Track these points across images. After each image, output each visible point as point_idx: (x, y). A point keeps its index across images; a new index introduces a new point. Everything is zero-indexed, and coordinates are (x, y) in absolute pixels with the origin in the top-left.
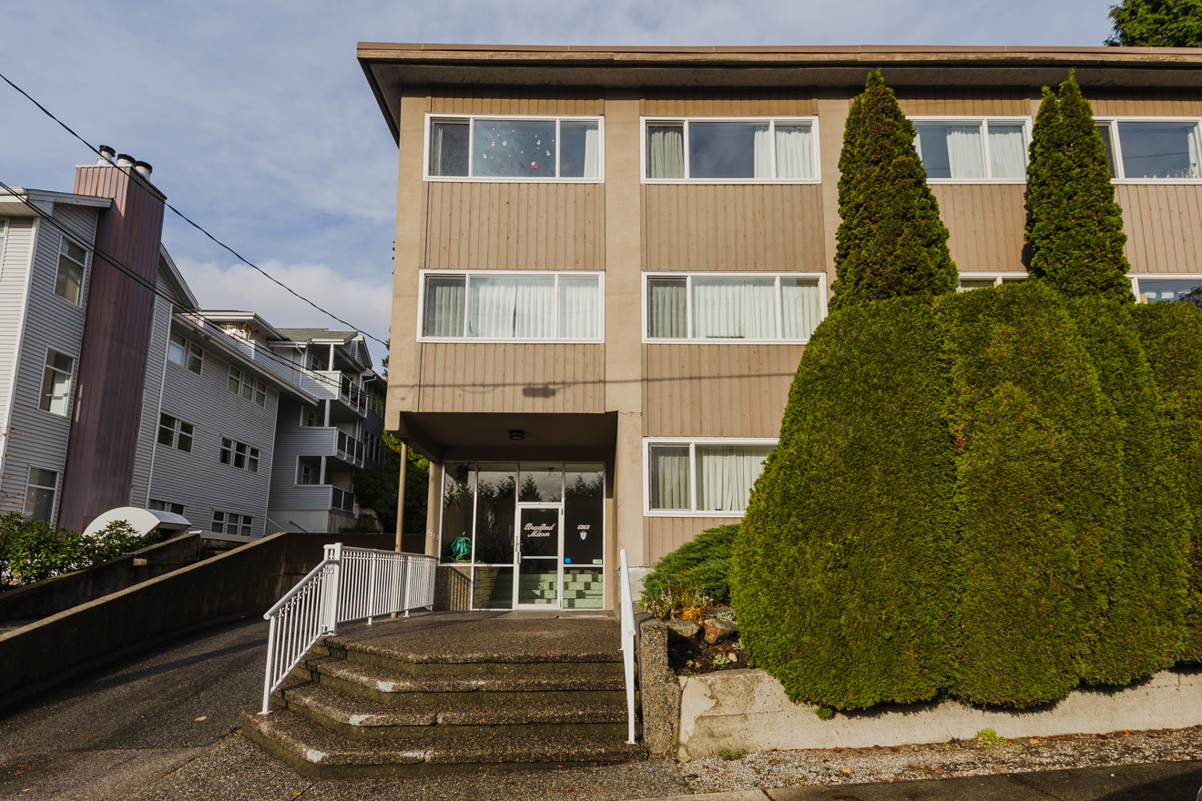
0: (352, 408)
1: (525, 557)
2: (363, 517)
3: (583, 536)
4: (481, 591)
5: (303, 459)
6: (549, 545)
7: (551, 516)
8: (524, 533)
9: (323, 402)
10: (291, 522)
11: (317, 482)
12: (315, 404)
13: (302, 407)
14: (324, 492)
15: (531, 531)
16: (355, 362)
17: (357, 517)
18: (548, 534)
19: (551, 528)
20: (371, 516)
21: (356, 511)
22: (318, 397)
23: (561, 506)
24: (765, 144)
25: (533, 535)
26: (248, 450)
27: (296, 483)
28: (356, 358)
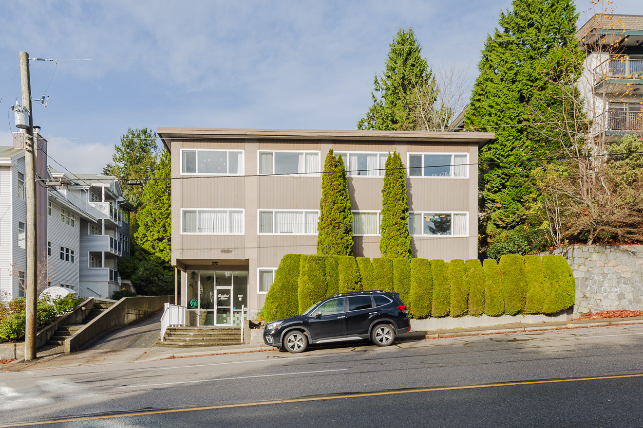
0: (115, 222)
1: (219, 307)
2: (124, 285)
3: (240, 299)
4: (201, 320)
5: (91, 253)
6: (227, 302)
7: (227, 292)
8: (218, 298)
9: (100, 221)
10: (88, 288)
11: (101, 266)
12: (96, 222)
13: (89, 223)
14: (104, 271)
15: (220, 298)
16: (114, 194)
17: (120, 285)
18: (227, 299)
19: (228, 296)
20: (128, 284)
21: (119, 281)
22: (98, 218)
23: (231, 288)
24: (302, 160)
25: (221, 299)
26: (70, 251)
27: (89, 267)
28: (114, 192)
